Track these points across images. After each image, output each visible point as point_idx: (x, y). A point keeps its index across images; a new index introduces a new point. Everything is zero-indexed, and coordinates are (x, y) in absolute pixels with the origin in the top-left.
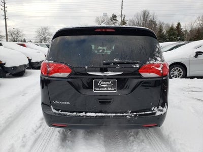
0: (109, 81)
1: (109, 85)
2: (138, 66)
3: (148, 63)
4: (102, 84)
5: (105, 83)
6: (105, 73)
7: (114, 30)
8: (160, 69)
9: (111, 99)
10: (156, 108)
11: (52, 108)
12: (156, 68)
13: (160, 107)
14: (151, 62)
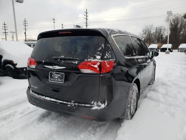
0: (59, 74)
1: (59, 78)
2: (76, 63)
3: (86, 60)
4: (55, 76)
5: (57, 75)
6: (54, 66)
7: (70, 32)
8: (96, 66)
9: (59, 89)
10: (96, 102)
11: (31, 90)
12: (92, 65)
13: (99, 102)
14: (89, 60)
